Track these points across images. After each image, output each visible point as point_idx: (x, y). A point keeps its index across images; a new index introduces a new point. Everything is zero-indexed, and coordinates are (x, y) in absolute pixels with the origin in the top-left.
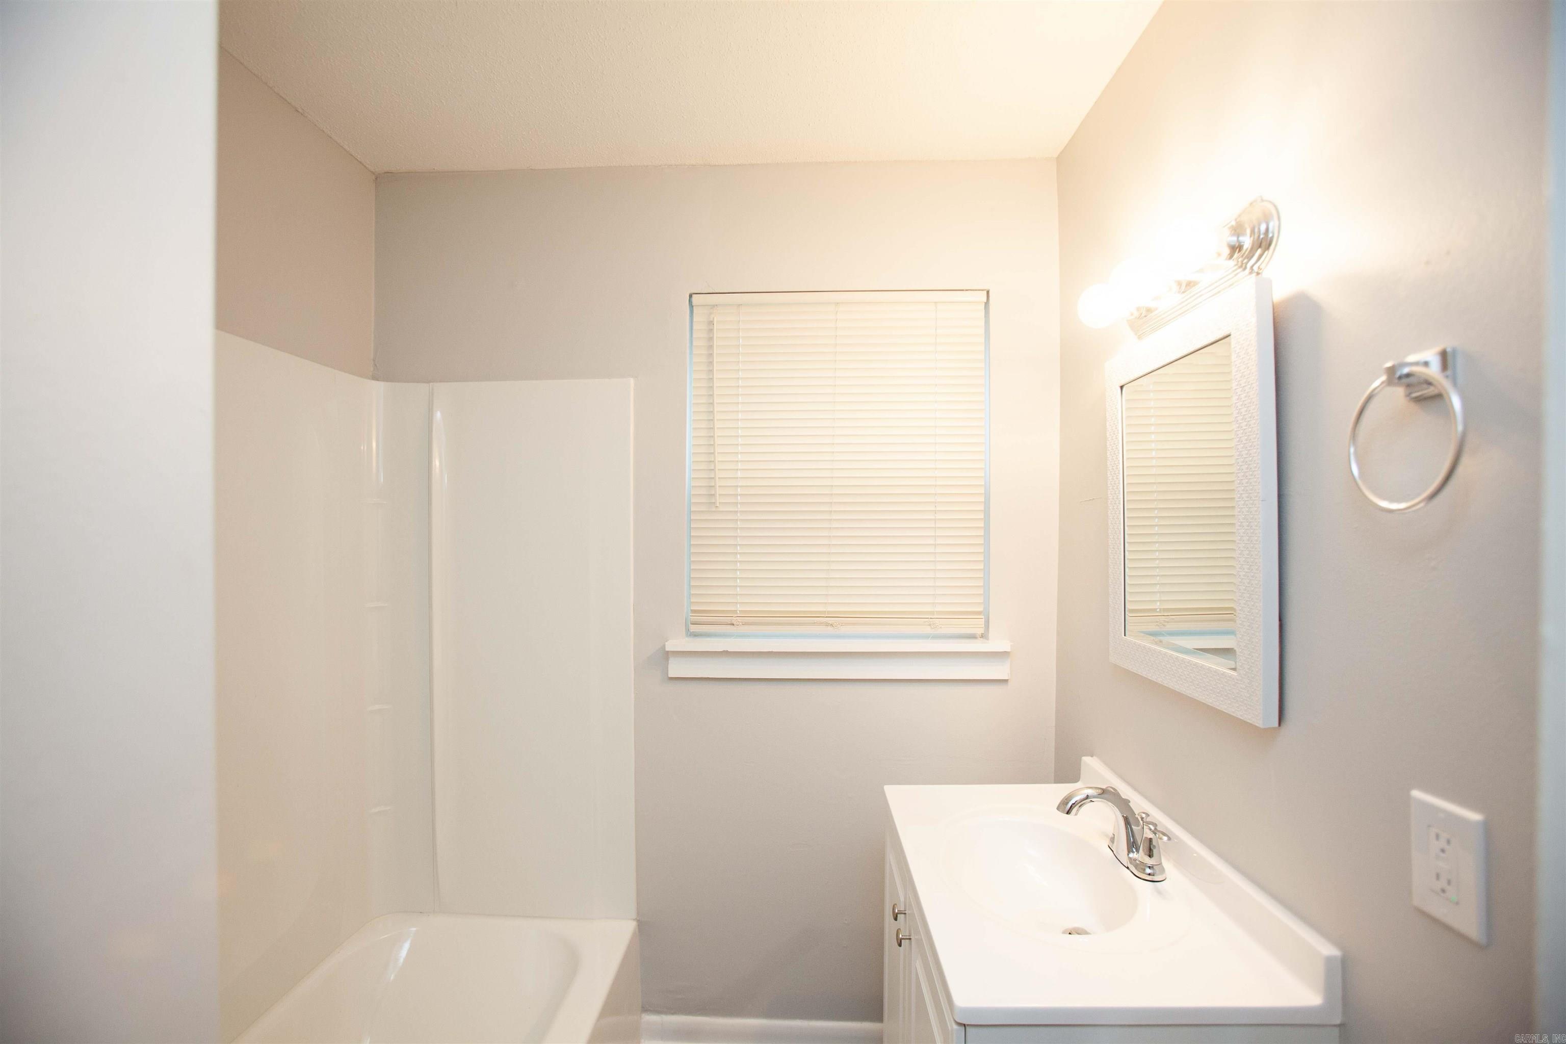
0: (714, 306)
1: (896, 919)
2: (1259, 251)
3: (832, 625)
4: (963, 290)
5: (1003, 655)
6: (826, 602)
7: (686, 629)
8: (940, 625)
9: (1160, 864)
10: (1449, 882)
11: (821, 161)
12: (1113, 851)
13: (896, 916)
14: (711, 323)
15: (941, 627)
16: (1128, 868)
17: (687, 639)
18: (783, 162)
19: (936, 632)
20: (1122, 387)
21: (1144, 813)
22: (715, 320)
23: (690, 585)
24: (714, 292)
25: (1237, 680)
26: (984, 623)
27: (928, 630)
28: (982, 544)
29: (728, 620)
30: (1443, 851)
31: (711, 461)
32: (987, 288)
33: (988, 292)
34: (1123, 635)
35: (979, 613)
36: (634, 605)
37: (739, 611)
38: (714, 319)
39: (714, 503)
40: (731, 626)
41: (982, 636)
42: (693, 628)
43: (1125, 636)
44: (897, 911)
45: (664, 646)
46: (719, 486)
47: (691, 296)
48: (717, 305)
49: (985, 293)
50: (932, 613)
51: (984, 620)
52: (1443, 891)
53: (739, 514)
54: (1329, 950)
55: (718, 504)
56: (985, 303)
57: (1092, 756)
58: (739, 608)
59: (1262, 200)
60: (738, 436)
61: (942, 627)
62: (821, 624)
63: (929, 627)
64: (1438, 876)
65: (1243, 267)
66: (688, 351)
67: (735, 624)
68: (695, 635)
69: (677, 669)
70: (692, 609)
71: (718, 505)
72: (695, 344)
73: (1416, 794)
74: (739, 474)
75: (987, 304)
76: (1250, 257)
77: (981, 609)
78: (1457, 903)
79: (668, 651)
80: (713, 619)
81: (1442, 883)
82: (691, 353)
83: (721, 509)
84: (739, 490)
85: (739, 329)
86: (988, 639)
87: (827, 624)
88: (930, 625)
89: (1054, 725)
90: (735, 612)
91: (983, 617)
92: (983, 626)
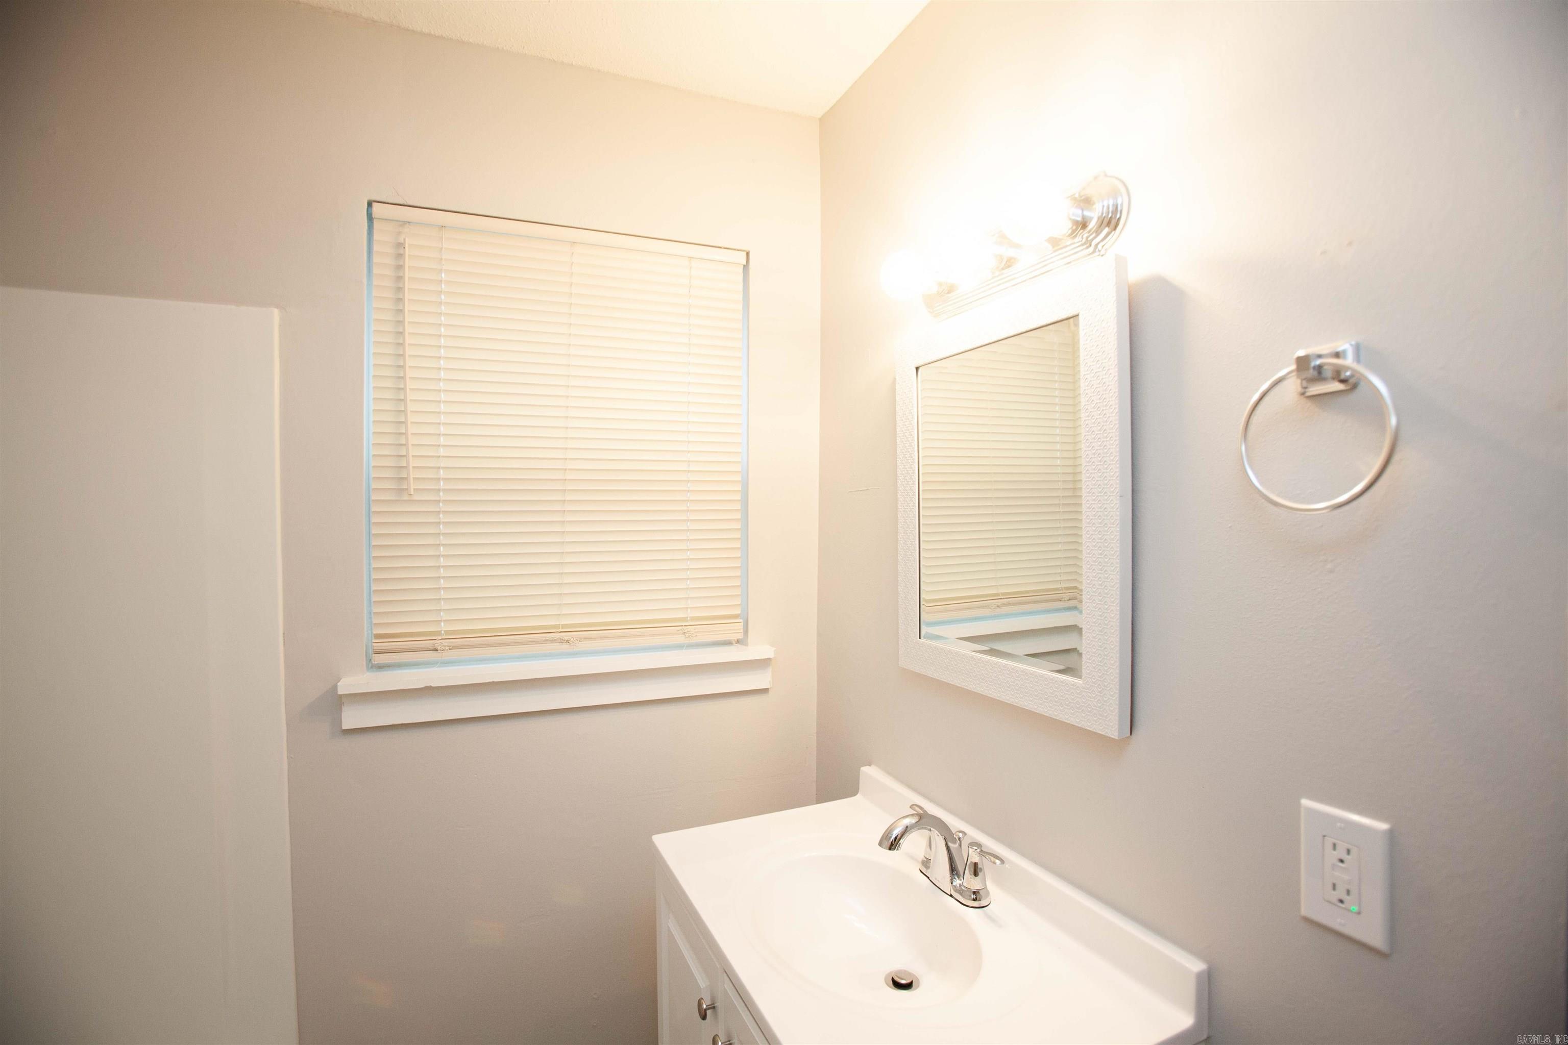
0: (405, 223)
1: (704, 1017)
2: (1106, 230)
3: (568, 642)
4: (721, 248)
5: (762, 664)
6: (559, 613)
7: (366, 660)
8: (695, 632)
9: (986, 888)
10: (1348, 892)
11: (556, 60)
12: (928, 878)
13: (704, 1014)
14: (400, 245)
15: (696, 636)
16: (951, 896)
17: (368, 674)
18: (504, 48)
19: (691, 642)
20: (917, 369)
21: (960, 832)
22: (407, 241)
23: (370, 600)
24: (406, 204)
25: (1084, 688)
26: (742, 628)
27: (681, 639)
28: (739, 538)
29: (429, 644)
30: (1342, 861)
31: (400, 434)
32: (747, 249)
33: (748, 254)
34: (918, 637)
35: (736, 616)
36: (284, 634)
37: (444, 631)
38: (404, 239)
39: (407, 489)
40: (434, 652)
41: (738, 641)
42: (379, 659)
43: (920, 638)
44: (705, 1006)
45: (335, 687)
46: (414, 467)
47: (370, 204)
48: (409, 222)
49: (745, 254)
50: (684, 619)
51: (742, 623)
52: (1341, 901)
53: (441, 504)
54: (1196, 966)
55: (412, 490)
56: (744, 266)
57: (870, 766)
58: (444, 627)
59: (1106, 175)
60: (439, 402)
61: (698, 634)
62: (553, 641)
63: (683, 635)
64: (1334, 887)
65: (1088, 243)
66: (365, 281)
67: (439, 648)
68: (381, 667)
69: (352, 718)
70: (375, 633)
71: (412, 493)
72: (375, 271)
73: (1305, 802)
74: (442, 452)
75: (746, 267)
76: (1098, 232)
77: (737, 611)
78: (1359, 913)
79: (341, 696)
80: (406, 645)
81: (1340, 893)
82: (370, 284)
83: (416, 497)
84: (442, 473)
85: (442, 259)
86: (746, 645)
87: (562, 641)
88: (684, 634)
89: (815, 732)
90: (438, 633)
91: (741, 621)
92: (742, 631)
